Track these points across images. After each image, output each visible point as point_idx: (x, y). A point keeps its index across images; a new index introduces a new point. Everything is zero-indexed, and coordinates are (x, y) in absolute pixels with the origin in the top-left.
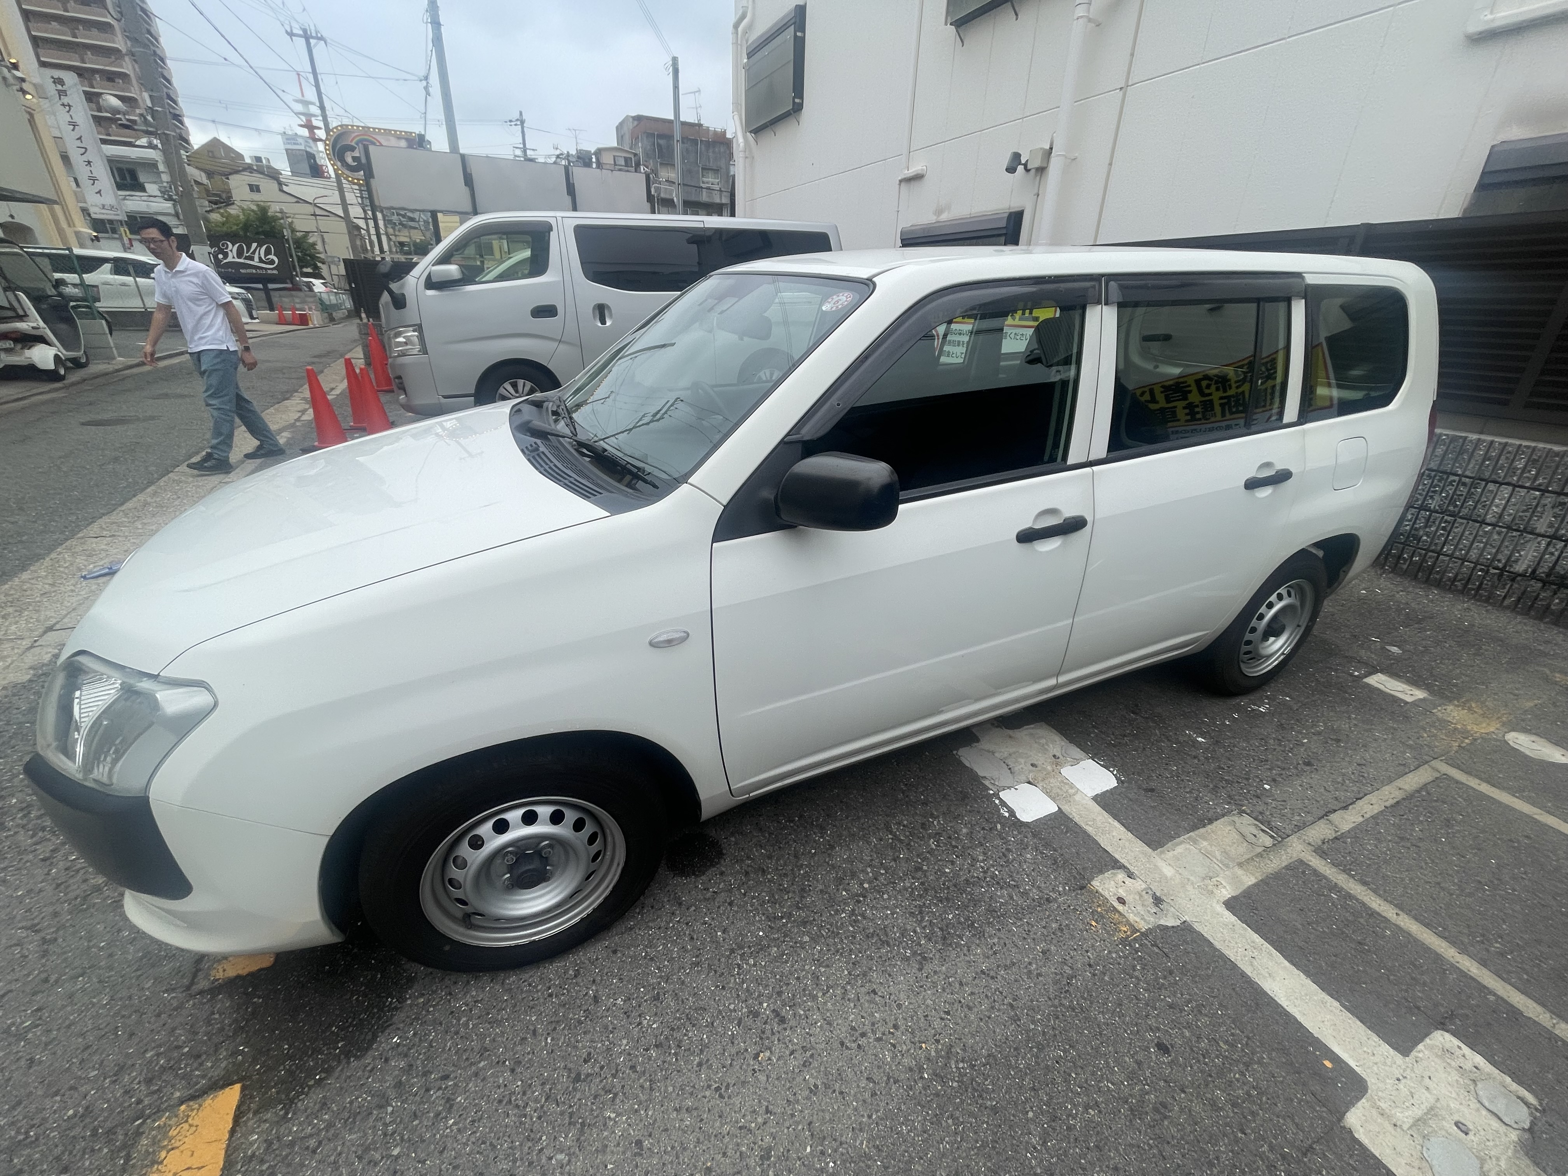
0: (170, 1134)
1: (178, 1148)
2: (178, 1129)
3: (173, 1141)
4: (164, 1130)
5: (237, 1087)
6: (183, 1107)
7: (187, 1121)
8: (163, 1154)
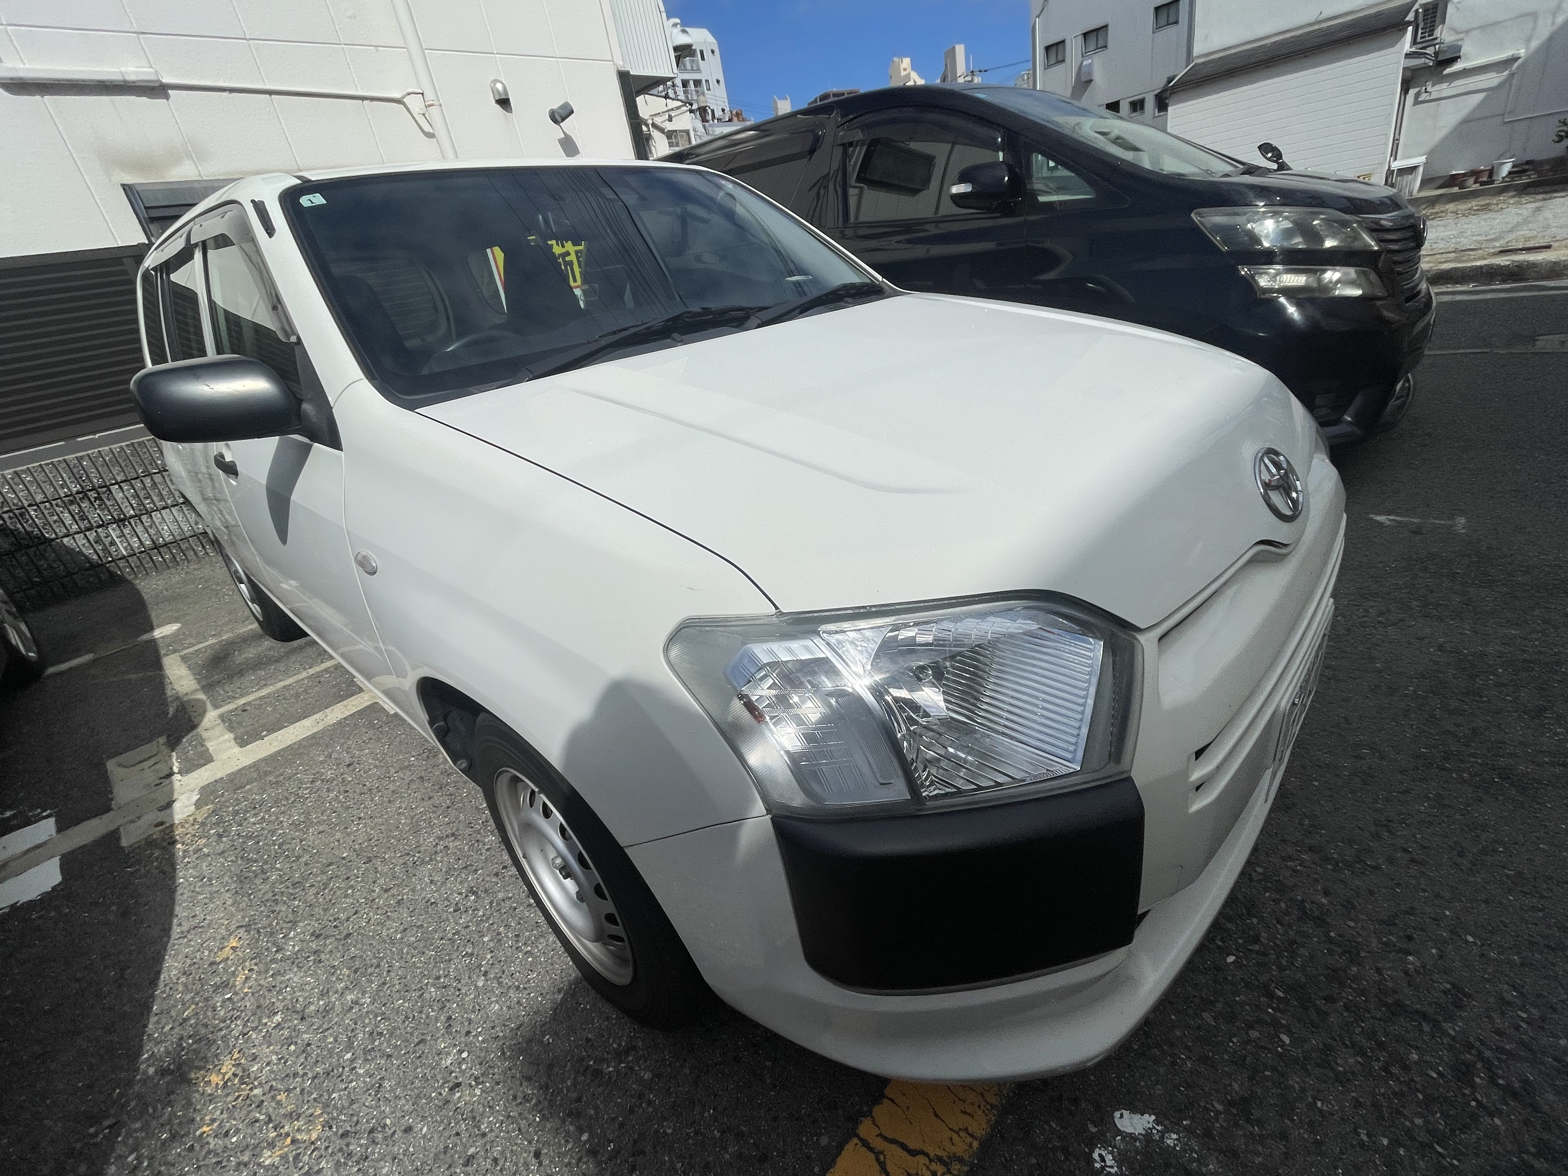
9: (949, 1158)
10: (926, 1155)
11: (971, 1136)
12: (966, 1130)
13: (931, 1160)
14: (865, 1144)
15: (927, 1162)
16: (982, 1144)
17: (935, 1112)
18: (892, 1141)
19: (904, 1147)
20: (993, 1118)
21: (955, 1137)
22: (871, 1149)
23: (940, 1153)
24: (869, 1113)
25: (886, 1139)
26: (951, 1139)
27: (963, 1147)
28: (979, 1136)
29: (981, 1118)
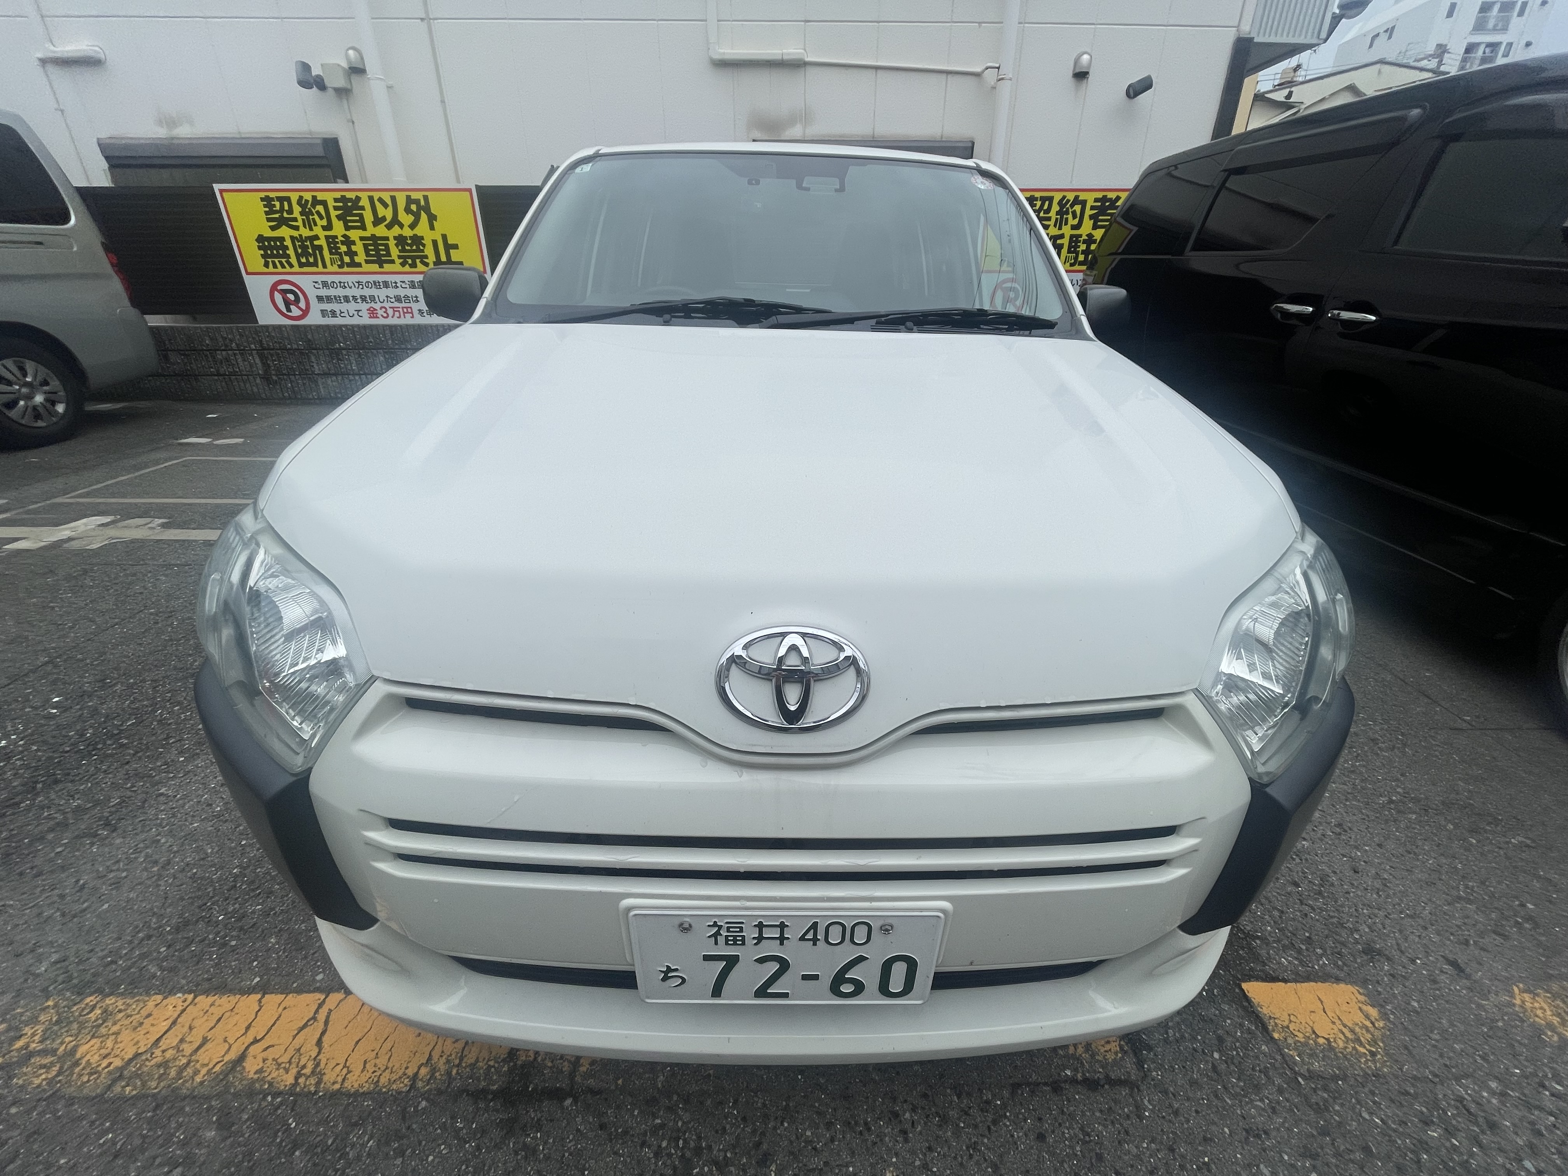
0: (1303, 1040)
1: (1312, 1028)
2: (1296, 1033)
3: (1308, 1034)
4: (1301, 1047)
5: (1244, 986)
6: (1276, 1036)
7: (1288, 1027)
8: (1321, 1041)
9: (320, 1072)
10: (319, 1053)
11: (344, 1080)
12: (349, 1072)
13: (315, 1059)
14: (320, 1006)
15: (313, 1056)
16: (338, 1090)
17: (359, 1040)
18: (326, 1023)
19: (323, 1033)
20: (365, 1089)
21: (341, 1067)
22: (317, 1012)
23: (323, 1062)
24: (347, 994)
25: (328, 1017)
26: (338, 1064)
27: (332, 1077)
28: (346, 1085)
29: (364, 1078)
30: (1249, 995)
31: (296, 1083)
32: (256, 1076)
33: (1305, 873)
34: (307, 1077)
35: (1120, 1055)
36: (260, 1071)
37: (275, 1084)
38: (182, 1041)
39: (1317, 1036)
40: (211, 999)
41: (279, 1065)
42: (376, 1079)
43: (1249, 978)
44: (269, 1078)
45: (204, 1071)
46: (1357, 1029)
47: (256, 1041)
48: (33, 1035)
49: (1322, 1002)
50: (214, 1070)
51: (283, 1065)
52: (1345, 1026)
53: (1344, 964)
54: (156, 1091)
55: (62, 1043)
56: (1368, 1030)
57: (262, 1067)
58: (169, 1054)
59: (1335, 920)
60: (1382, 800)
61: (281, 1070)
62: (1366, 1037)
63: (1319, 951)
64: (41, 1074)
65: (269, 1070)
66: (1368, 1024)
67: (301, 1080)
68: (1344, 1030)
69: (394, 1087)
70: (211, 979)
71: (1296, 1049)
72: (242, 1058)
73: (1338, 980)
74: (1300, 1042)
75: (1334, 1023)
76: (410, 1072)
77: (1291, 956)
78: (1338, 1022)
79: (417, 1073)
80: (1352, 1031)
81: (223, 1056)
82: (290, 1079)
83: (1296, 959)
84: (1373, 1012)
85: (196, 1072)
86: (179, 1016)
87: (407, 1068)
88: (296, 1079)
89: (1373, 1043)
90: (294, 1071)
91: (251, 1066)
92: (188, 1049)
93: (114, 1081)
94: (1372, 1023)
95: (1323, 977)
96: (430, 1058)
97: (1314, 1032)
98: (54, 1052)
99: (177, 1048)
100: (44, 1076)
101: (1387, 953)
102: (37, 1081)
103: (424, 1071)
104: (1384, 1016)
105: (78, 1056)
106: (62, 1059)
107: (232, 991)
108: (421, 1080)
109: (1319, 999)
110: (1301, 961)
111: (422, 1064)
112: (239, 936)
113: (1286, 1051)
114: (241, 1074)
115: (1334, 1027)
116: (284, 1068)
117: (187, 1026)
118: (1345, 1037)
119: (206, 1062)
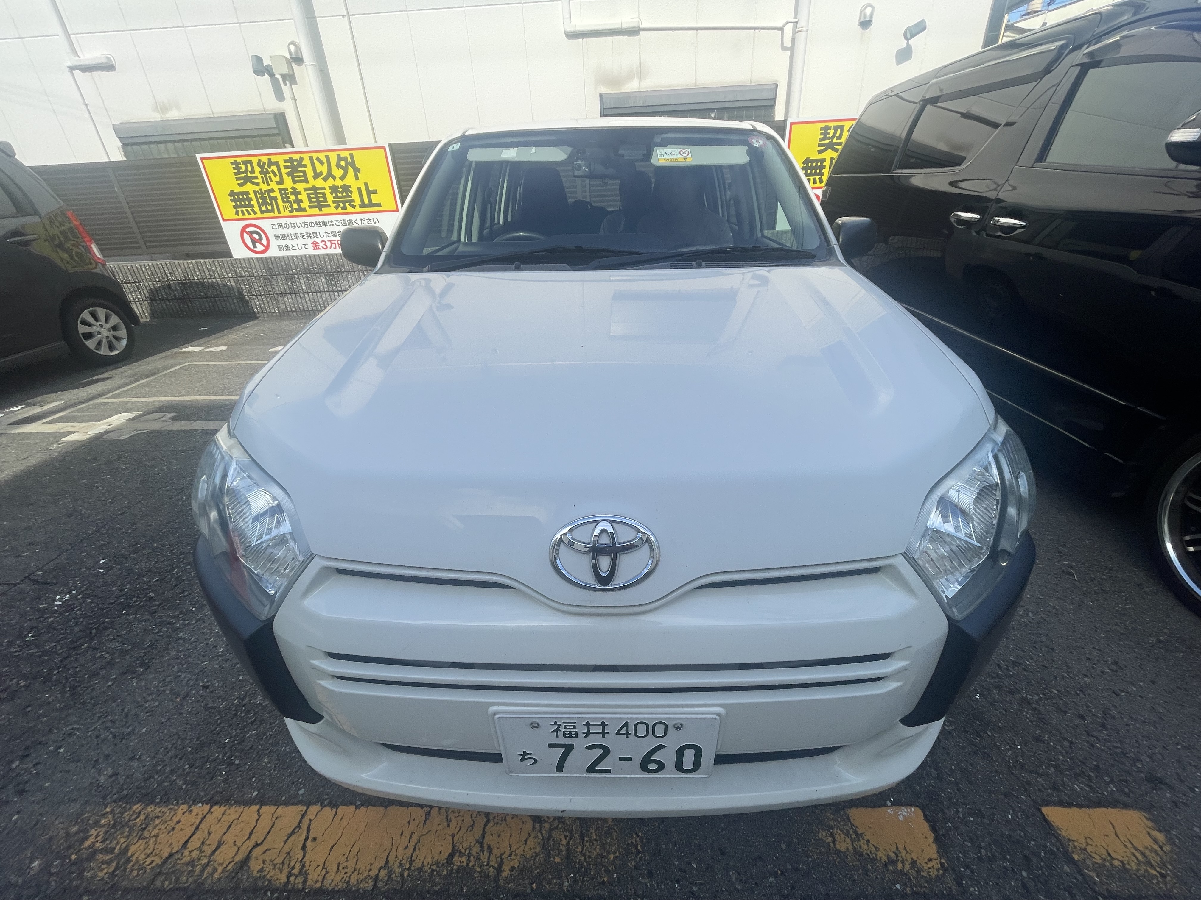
0: (1100, 861)
1: (1107, 851)
2: (1094, 855)
3: (1104, 856)
4: (1099, 868)
5: (1045, 810)
6: (1076, 857)
7: (1085, 849)
8: (1116, 863)
9: (306, 872)
10: (304, 856)
11: (323, 879)
12: (327, 872)
13: (301, 861)
14: (303, 816)
15: (299, 860)
16: (320, 888)
17: (333, 846)
18: (308, 831)
19: (306, 839)
20: (339, 887)
21: (320, 868)
22: (300, 821)
23: (307, 864)
24: (323, 806)
25: (309, 826)
26: (318, 866)
27: (314, 877)
28: (325, 884)
29: (338, 879)
30: (1049, 819)
31: (288, 881)
32: (258, 875)
33: (1088, 707)
34: (296, 877)
35: (941, 872)
36: (261, 870)
37: (273, 882)
38: (203, 843)
39: (1113, 859)
40: (222, 809)
41: (275, 865)
42: (347, 879)
43: (1048, 804)
44: (268, 877)
45: (220, 869)
46: (1148, 853)
47: (257, 845)
48: (97, 836)
49: (1113, 827)
50: (228, 869)
51: (278, 866)
52: (1137, 849)
53: (1130, 790)
54: (186, 885)
55: (118, 843)
56: (1157, 854)
57: (263, 868)
58: (195, 854)
59: (1118, 750)
60: (1152, 640)
61: (277, 870)
62: (1155, 860)
63: (1107, 779)
64: (104, 869)
65: (267, 870)
66: (1156, 847)
67: (292, 879)
68: (1135, 852)
69: (361, 886)
70: (222, 793)
71: (1095, 870)
72: (248, 858)
73: (1126, 806)
74: (1097, 863)
75: (1126, 846)
76: (373, 874)
77: (1082, 782)
78: (1129, 845)
79: (378, 874)
80: (1143, 854)
81: (234, 857)
82: (283, 878)
83: (1088, 786)
84: (1160, 837)
85: (215, 870)
86: (200, 823)
87: (370, 870)
88: (288, 877)
89: (1163, 865)
90: (286, 871)
91: (255, 866)
92: (208, 850)
93: (157, 875)
94: (1161, 847)
95: (1113, 803)
96: (387, 863)
97: (1109, 855)
98: (112, 850)
99: (200, 849)
100: (105, 871)
101: (1167, 781)
102: (101, 874)
103: (383, 873)
104: (1170, 840)
105: (130, 854)
106: (118, 856)
107: (238, 803)
108: (381, 880)
109: (1111, 824)
110: (1091, 787)
111: (381, 868)
112: (240, 756)
113: (1086, 871)
114: (248, 872)
115: (1127, 850)
116: (279, 869)
117: (206, 832)
118: (1137, 859)
119: (221, 862)
